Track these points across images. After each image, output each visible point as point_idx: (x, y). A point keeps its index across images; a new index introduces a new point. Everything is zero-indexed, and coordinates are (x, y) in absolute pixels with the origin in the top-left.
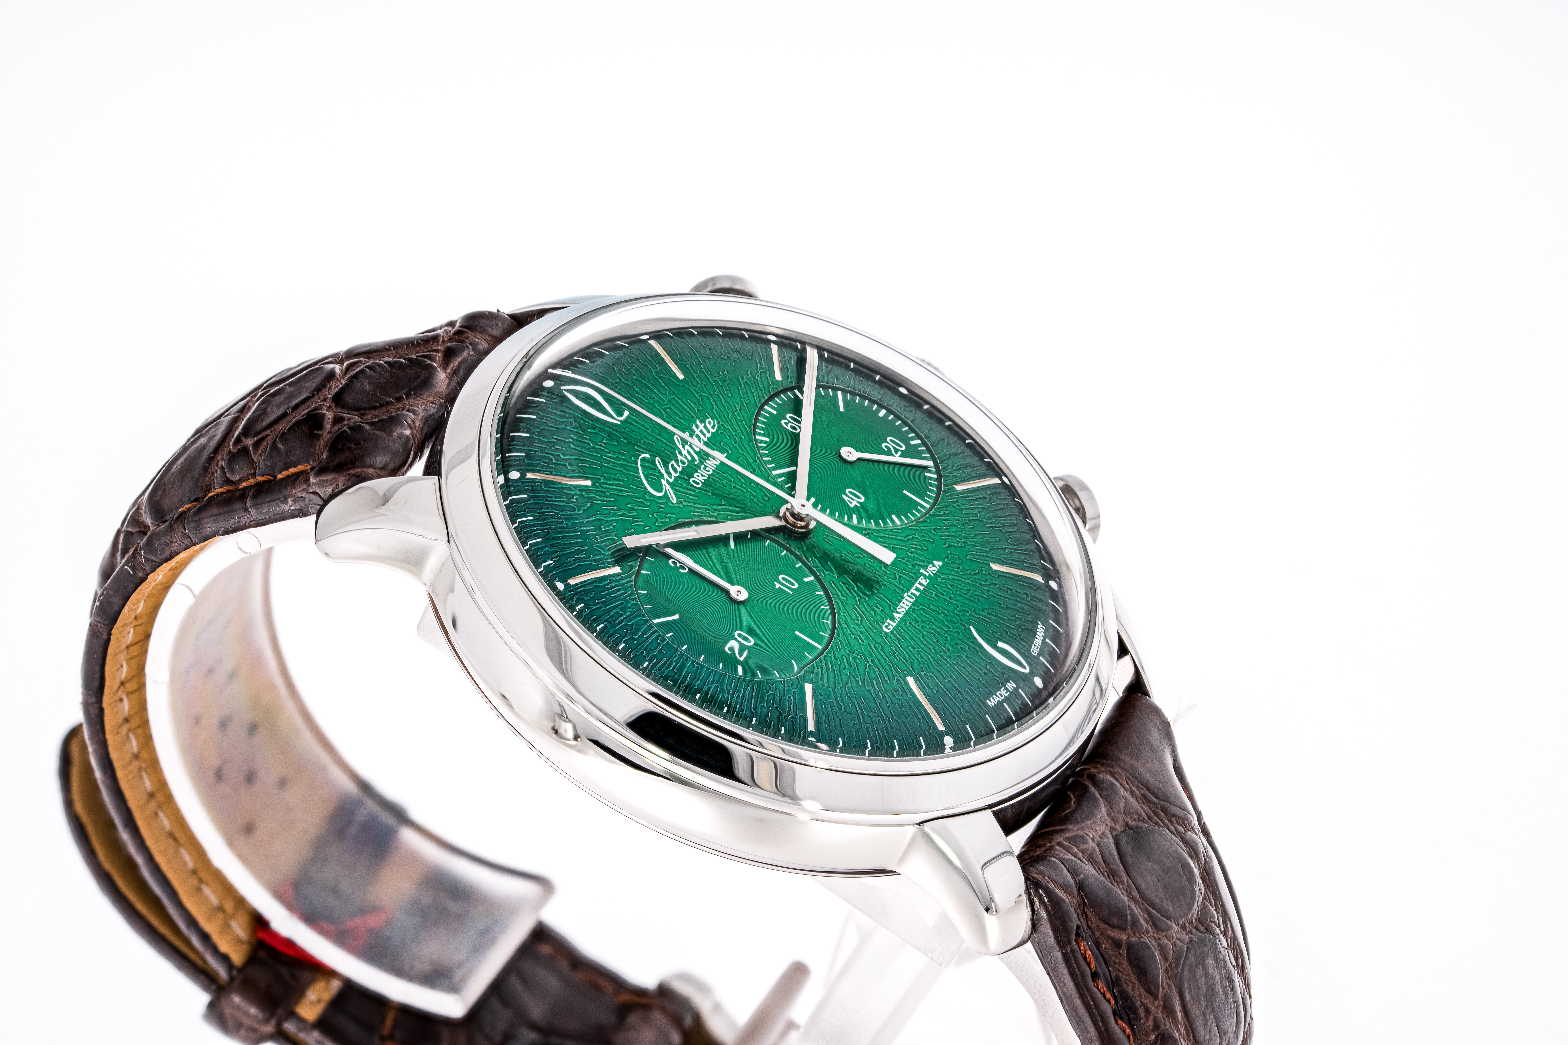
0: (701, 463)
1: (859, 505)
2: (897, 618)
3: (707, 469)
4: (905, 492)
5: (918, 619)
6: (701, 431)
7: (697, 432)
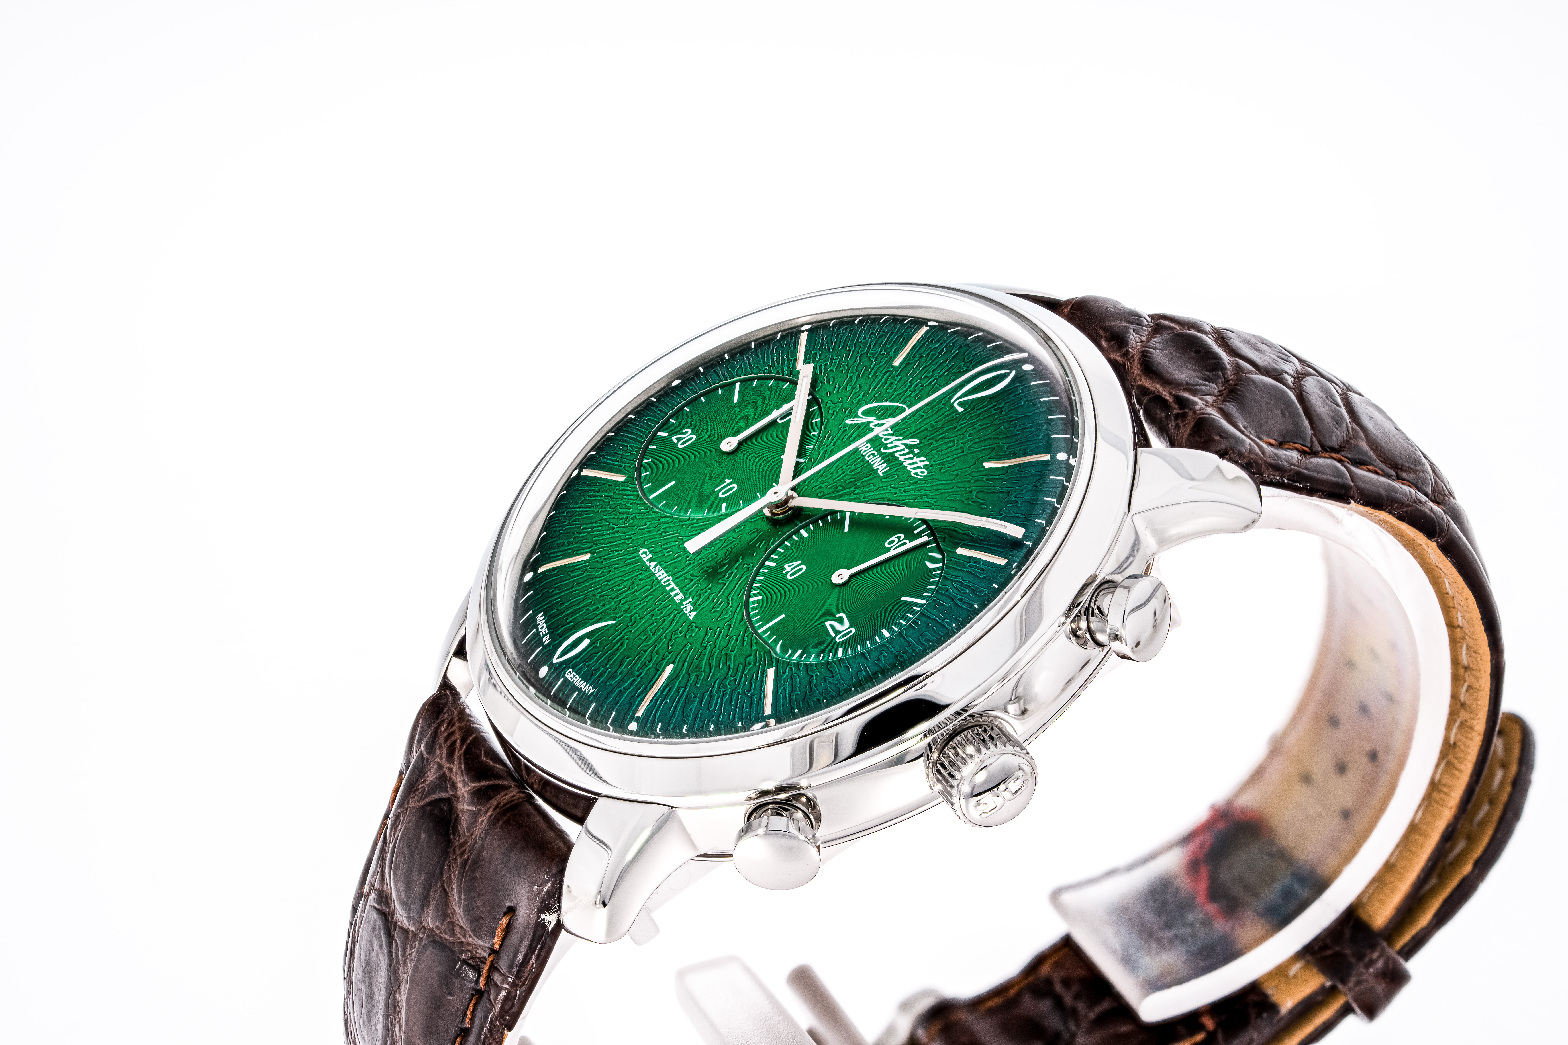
0: (881, 454)
1: (784, 572)
2: (651, 564)
3: (872, 456)
4: (783, 616)
5: (642, 582)
6: (916, 463)
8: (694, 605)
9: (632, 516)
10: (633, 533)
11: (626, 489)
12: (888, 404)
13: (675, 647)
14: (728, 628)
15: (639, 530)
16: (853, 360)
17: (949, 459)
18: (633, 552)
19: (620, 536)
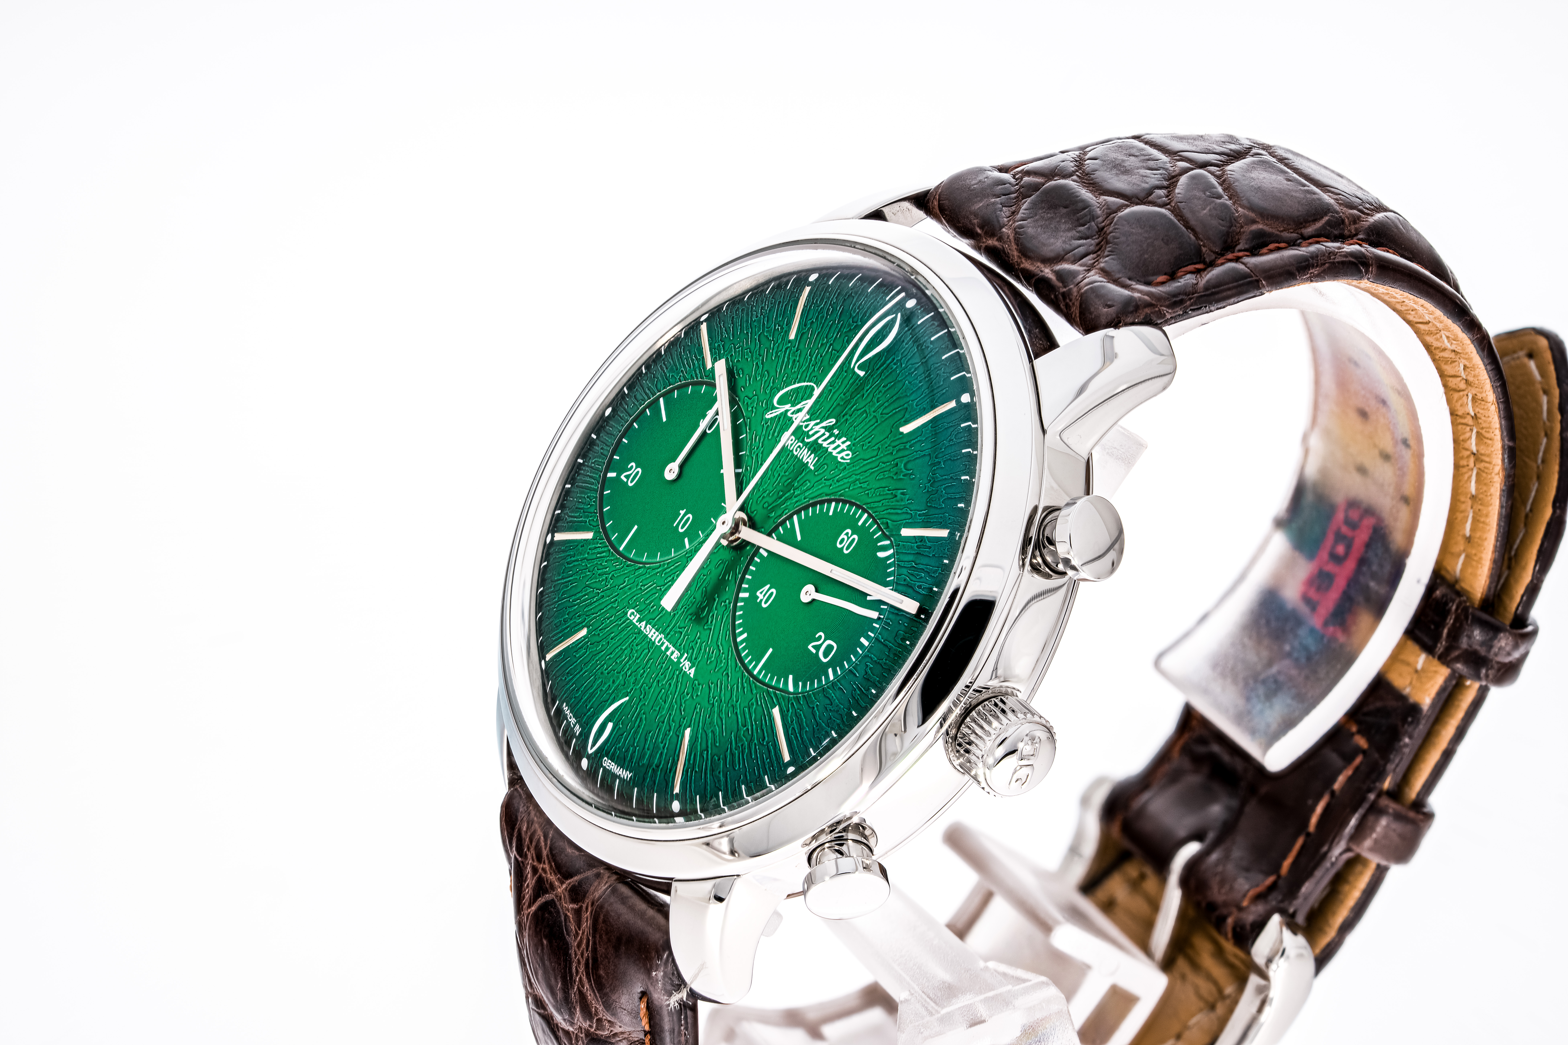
0: (806, 444)
1: (758, 601)
2: (641, 624)
3: (799, 449)
4: (771, 650)
5: (639, 647)
6: (839, 446)
7: (838, 442)
8: (690, 660)
9: (610, 575)
10: (616, 594)
11: (597, 546)
12: (797, 385)
13: (687, 711)
14: (726, 677)
15: (620, 589)
16: (753, 344)
17: (866, 433)
18: (622, 615)
19: (606, 601)
